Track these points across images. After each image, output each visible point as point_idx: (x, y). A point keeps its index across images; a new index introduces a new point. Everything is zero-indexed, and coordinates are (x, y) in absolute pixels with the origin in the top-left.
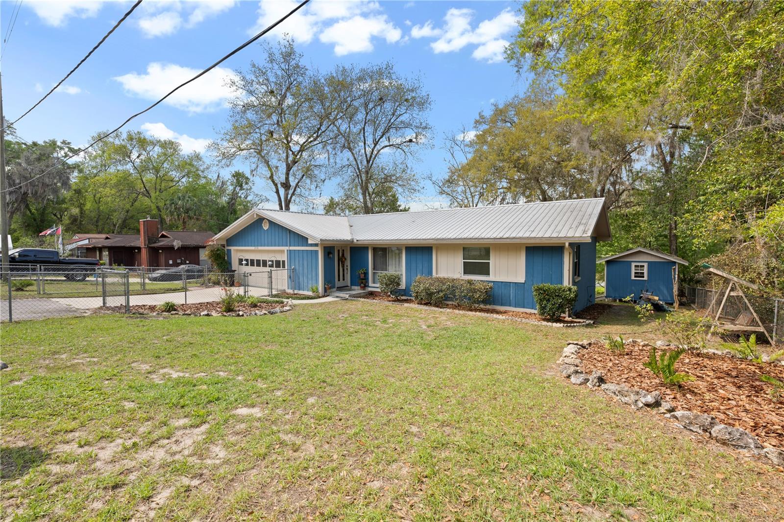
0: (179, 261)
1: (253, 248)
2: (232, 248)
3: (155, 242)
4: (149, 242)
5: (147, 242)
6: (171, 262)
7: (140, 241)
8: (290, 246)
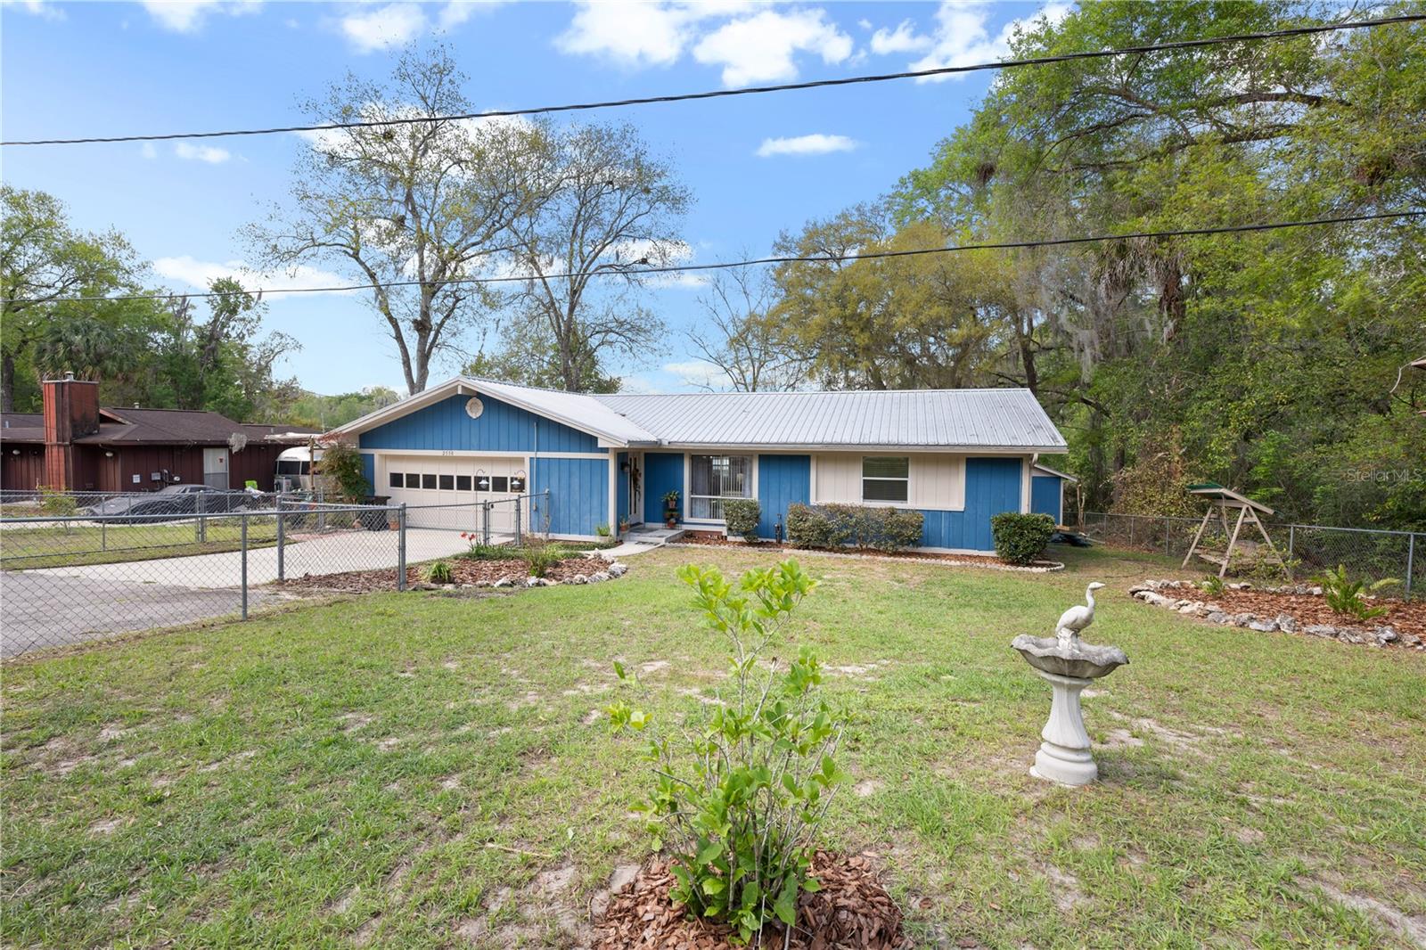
0: (156, 477)
1: (439, 453)
2: (377, 453)
3: (90, 434)
4: (74, 435)
5: (68, 434)
6: (136, 479)
7: (46, 429)
8: (538, 450)
